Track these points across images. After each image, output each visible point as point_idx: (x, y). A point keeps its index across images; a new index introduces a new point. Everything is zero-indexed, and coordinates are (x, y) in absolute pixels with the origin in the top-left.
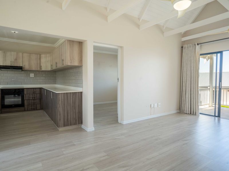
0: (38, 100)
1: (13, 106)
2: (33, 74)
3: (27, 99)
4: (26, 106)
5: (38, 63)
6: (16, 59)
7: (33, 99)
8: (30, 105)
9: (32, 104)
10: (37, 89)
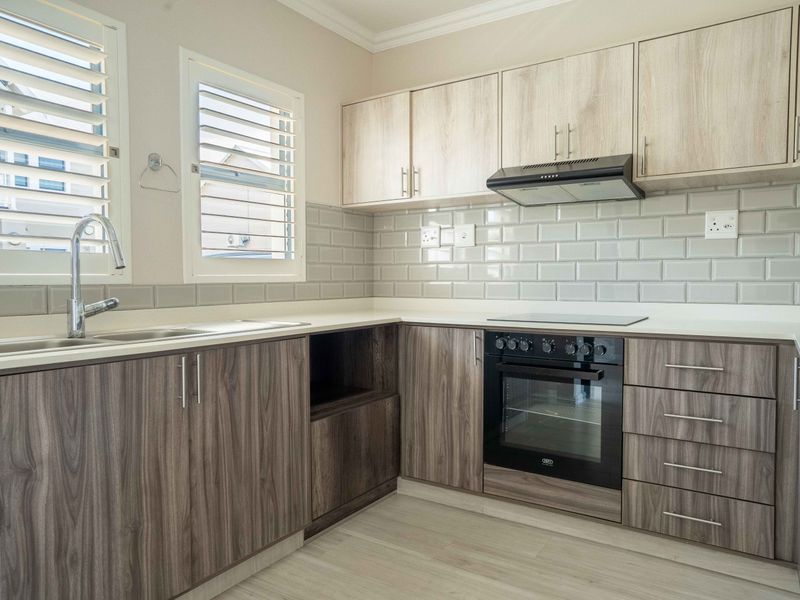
0: (746, 458)
1: (546, 461)
2: (729, 216)
3: (643, 429)
4: (633, 489)
5: (767, 104)
6: (591, 109)
7: (700, 436)
8: (672, 494)
9: (688, 483)
10: (736, 348)
